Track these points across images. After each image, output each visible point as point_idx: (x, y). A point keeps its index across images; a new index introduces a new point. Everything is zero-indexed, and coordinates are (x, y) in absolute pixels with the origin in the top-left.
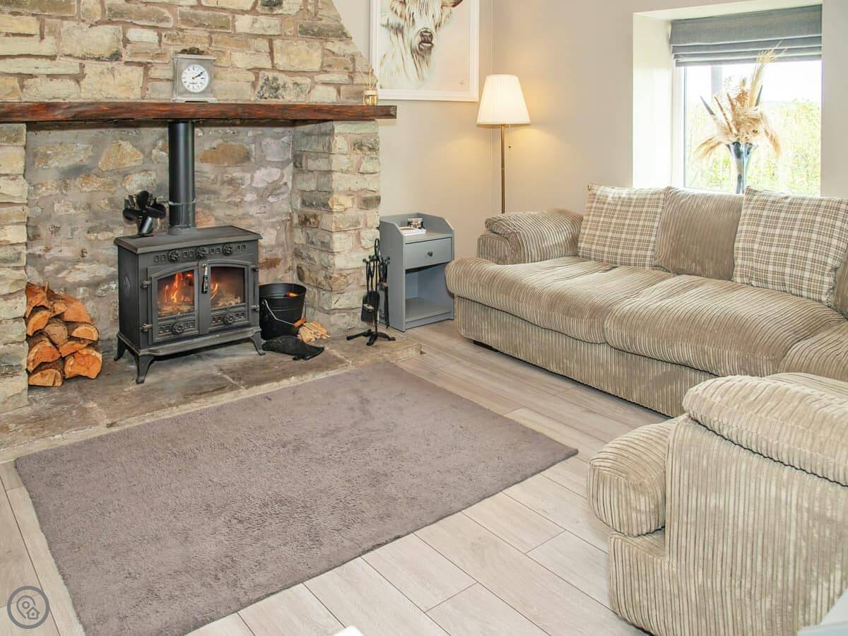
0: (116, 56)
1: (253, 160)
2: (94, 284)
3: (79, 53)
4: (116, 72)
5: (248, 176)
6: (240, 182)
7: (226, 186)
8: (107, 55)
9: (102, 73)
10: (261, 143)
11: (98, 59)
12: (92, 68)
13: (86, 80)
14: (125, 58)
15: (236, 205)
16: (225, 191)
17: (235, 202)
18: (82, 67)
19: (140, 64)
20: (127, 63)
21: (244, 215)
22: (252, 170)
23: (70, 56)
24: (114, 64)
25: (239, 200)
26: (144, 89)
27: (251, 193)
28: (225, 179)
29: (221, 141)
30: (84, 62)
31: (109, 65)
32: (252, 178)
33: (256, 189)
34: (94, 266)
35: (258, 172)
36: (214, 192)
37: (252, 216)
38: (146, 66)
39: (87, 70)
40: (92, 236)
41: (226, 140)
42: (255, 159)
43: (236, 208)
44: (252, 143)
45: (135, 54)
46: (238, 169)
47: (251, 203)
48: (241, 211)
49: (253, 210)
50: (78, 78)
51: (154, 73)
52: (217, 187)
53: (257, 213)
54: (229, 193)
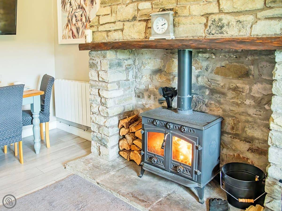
1: (251, 76)
5: (247, 87)
6: (241, 90)
7: (231, 92)
10: (258, 66)
15: (238, 104)
16: (230, 94)
17: (237, 103)
21: (243, 112)
22: (251, 84)
25: (240, 102)
27: (249, 99)
28: (232, 87)
29: (227, 62)
32: (250, 90)
33: (253, 98)
35: (255, 85)
36: (224, 94)
37: (249, 115)
41: (230, 61)
42: (253, 76)
43: (237, 107)
44: (251, 65)
46: (241, 81)
47: (249, 106)
48: (241, 109)
49: (251, 111)
52: (225, 90)
53: (253, 114)
54: (233, 96)
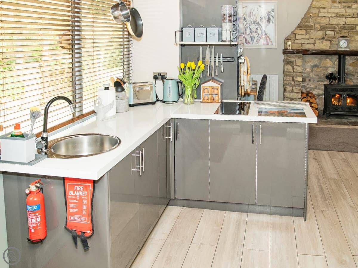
0: (323, 38)
2: (319, 95)
3: (314, 38)
4: (323, 42)
8: (321, 38)
9: (320, 43)
11: (319, 39)
12: (317, 41)
13: (316, 44)
14: (325, 39)
18: (315, 41)
19: (329, 40)
20: (326, 40)
23: (312, 39)
24: (323, 40)
26: (330, 46)
28: (357, 71)
29: (355, 60)
30: (315, 40)
31: (321, 40)
34: (319, 91)
38: (331, 41)
39: (316, 42)
40: (319, 83)
45: (329, 37)
50: (314, 44)
51: (333, 42)
54: (357, 76)
